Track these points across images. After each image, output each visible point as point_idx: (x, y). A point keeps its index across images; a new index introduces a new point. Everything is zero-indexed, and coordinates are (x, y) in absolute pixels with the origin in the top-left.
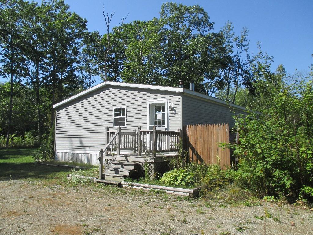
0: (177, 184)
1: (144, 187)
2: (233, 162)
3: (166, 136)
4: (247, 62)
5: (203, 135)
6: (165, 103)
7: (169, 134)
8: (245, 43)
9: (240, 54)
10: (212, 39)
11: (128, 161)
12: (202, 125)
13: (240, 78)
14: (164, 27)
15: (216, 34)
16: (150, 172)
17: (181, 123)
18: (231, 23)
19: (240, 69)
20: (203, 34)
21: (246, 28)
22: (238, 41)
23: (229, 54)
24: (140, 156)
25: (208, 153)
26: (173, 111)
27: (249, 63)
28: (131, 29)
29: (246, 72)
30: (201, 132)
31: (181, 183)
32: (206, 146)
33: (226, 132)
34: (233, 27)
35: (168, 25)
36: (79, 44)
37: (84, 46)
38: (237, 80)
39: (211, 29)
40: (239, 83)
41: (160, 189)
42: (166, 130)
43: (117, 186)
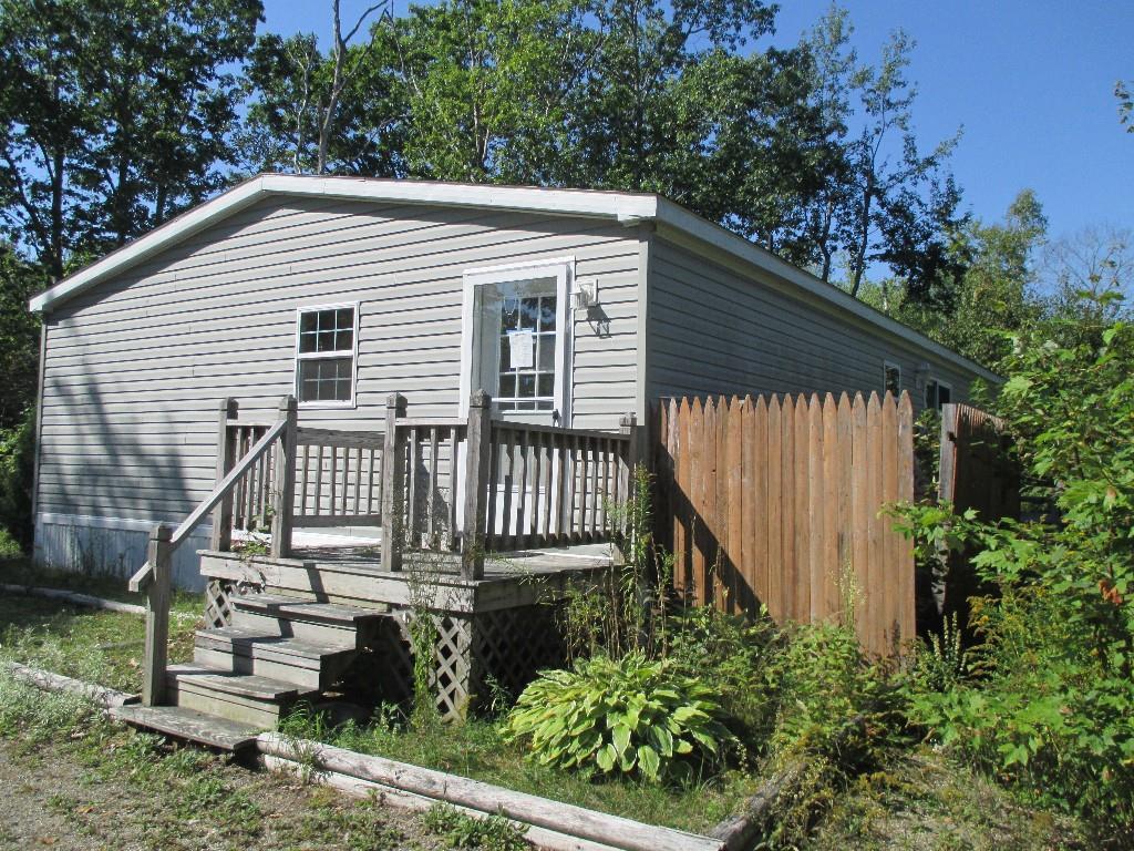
0: (605, 762)
1: (391, 783)
2: (950, 622)
3: (550, 455)
4: (905, 168)
5: (762, 455)
6: (554, 279)
7: (571, 446)
8: (895, 95)
9: (877, 137)
10: (768, 71)
11: (323, 598)
12: (754, 400)
13: (875, 235)
14: (574, 22)
15: (784, 53)
16: (445, 668)
17: (638, 389)
18: (844, 14)
19: (874, 200)
20: (729, 51)
21: (902, 33)
22: (868, 85)
23: (832, 137)
24: (396, 567)
25: (788, 554)
26: (594, 323)
27: (910, 172)
28: (445, 26)
29: (899, 210)
30: (748, 441)
31: (630, 755)
32: (773, 516)
33: (897, 441)
34: (852, 29)
35: (592, 13)
36: (237, 86)
37: (256, 97)
38: (860, 241)
39: (762, 31)
40: (868, 252)
41: (492, 813)
42: (557, 425)
43: (228, 763)
